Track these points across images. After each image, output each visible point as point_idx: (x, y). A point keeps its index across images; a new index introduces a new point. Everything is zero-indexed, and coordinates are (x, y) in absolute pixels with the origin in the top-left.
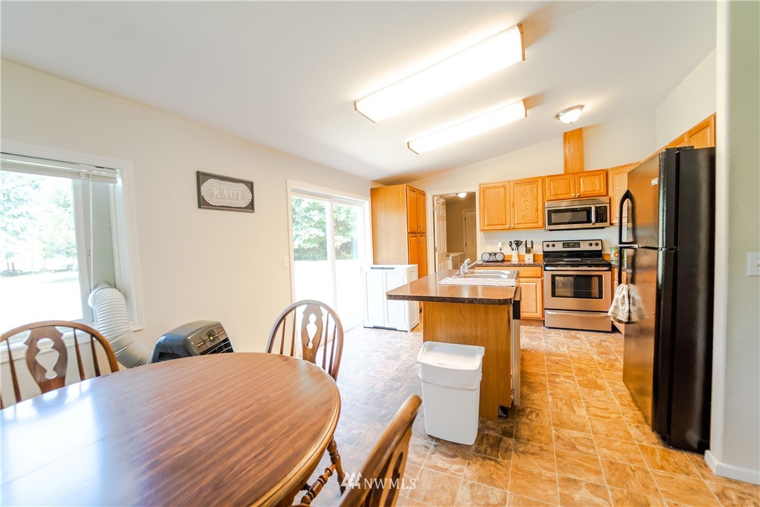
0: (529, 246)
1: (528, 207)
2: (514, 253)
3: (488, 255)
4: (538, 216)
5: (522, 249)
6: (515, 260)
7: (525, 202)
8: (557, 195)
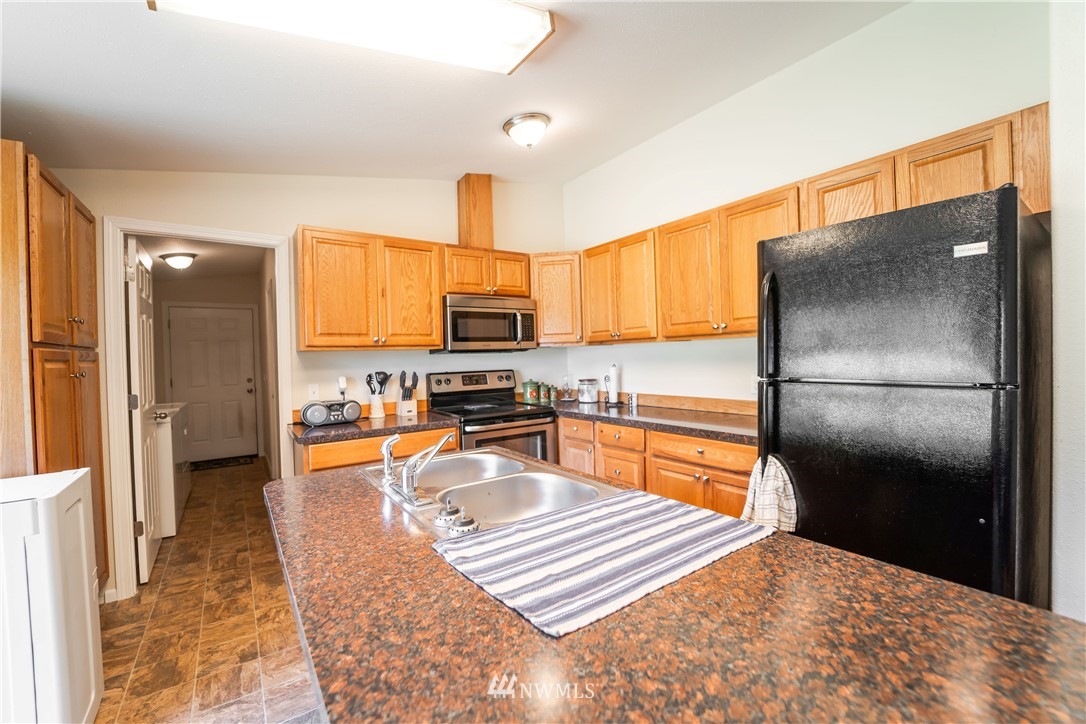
0: (408, 383)
1: (413, 302)
2: (377, 401)
3: (324, 411)
4: (431, 322)
5: (394, 390)
6: (378, 416)
7: (407, 288)
8: (463, 284)
